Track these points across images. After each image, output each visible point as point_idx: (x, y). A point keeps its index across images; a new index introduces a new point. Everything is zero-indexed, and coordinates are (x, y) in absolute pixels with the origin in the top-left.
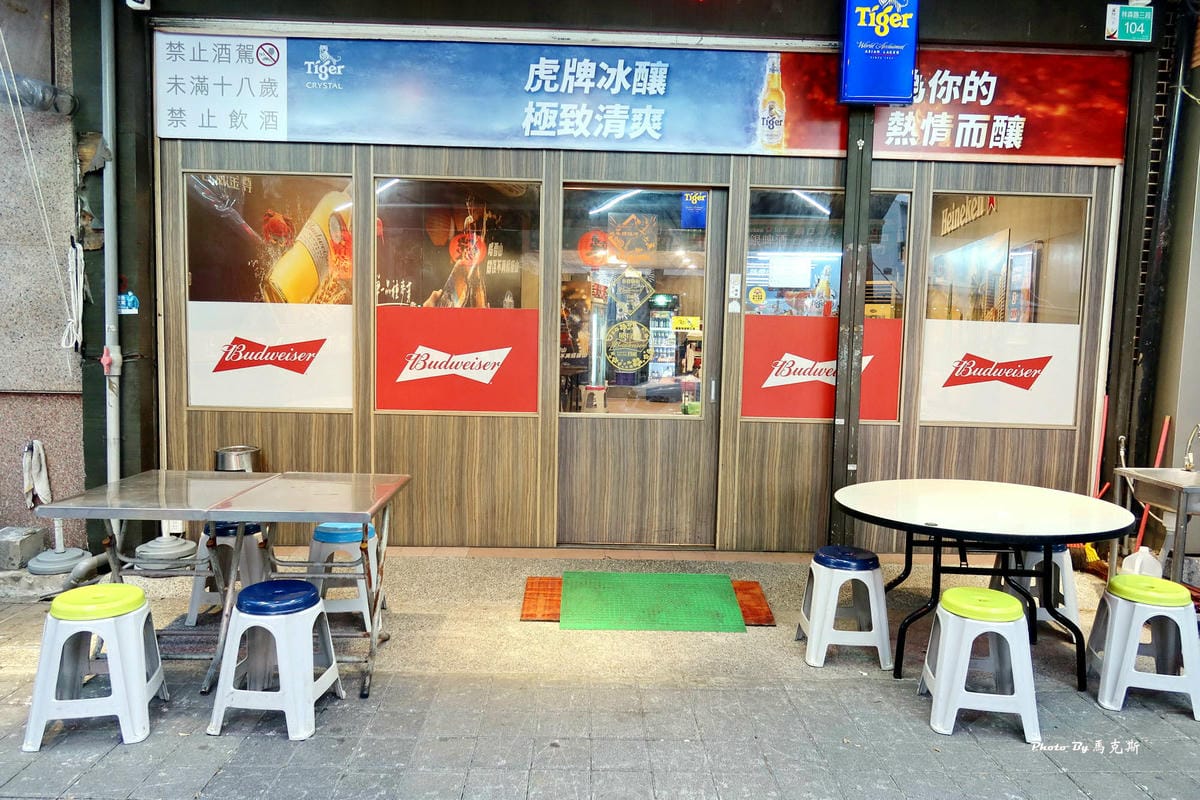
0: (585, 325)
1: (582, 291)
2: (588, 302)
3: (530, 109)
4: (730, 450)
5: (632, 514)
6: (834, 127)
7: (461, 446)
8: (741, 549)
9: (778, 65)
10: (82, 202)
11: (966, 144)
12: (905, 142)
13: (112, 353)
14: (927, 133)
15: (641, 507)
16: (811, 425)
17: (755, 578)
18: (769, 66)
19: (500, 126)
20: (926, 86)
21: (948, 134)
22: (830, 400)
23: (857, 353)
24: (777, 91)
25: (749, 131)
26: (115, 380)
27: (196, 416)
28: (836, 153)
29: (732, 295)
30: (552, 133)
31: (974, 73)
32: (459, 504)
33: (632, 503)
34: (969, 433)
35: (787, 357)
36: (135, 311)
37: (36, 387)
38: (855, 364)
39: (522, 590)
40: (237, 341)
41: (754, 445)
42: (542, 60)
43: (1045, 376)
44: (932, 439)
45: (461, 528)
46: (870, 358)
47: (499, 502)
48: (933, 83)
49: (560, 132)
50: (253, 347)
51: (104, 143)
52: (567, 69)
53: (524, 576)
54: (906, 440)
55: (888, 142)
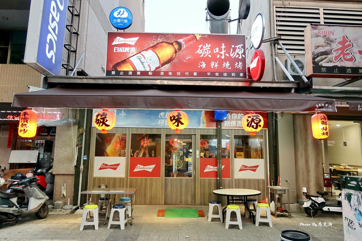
0: (172, 157)
1: (171, 149)
2: (172, 152)
3: (160, 121)
4: (198, 184)
5: (179, 198)
6: (215, 123)
7: (146, 185)
8: (201, 205)
9: (204, 113)
10: (78, 139)
11: (239, 126)
12: (228, 126)
13: (82, 167)
14: (232, 124)
15: (181, 197)
16: (213, 179)
17: (202, 209)
18: (202, 113)
19: (154, 124)
20: (231, 116)
21: (236, 124)
22: (216, 174)
23: (221, 165)
24: (204, 117)
25: (199, 124)
26: (82, 172)
27: (95, 179)
28: (215, 128)
29: (197, 154)
30: (163, 125)
31: (239, 114)
32: (145, 196)
33: (179, 195)
34: (244, 180)
35: (208, 166)
36: (86, 159)
37: (66, 173)
38: (221, 167)
39: (157, 212)
40: (103, 164)
41: (203, 183)
42: (162, 112)
43: (258, 169)
44: (237, 182)
45: (145, 201)
46: (224, 166)
47: (153, 196)
48: (232, 115)
49: (165, 125)
50: (106, 165)
51: (84, 129)
52: (166, 114)
53: (158, 209)
54: (232, 181)
55: (225, 126)
